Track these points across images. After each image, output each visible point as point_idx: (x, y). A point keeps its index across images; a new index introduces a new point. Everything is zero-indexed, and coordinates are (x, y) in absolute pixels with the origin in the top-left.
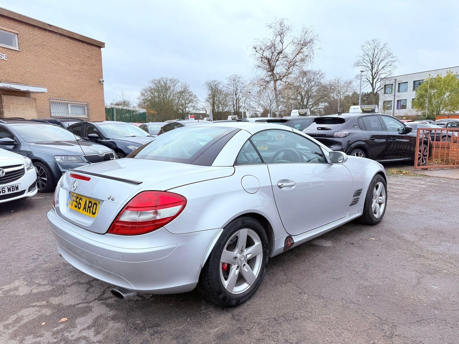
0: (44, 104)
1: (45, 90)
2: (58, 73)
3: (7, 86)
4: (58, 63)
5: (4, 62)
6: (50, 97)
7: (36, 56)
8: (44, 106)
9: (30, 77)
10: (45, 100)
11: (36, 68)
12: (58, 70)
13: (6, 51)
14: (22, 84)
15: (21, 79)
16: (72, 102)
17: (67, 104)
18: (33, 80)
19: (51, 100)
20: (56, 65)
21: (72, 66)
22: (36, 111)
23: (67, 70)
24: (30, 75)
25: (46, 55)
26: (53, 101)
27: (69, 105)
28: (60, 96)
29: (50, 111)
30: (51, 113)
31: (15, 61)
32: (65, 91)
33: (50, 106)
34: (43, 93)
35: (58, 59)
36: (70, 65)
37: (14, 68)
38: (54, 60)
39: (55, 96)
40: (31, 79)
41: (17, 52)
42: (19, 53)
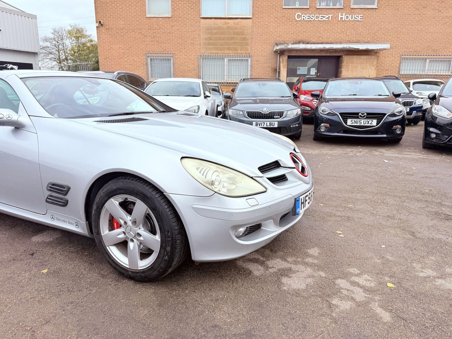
0: (393, 62)
1: (387, 46)
2: (421, 24)
3: (347, 47)
4: (423, 13)
5: (358, 23)
6: (402, 53)
7: (395, 9)
8: (393, 63)
9: (383, 34)
10: (395, 57)
11: (392, 23)
12: (421, 20)
13: (363, 11)
14: (362, 43)
15: (373, 37)
16: (431, 57)
17: (426, 59)
18: (386, 37)
19: (403, 57)
20: (419, 14)
21: (442, 12)
22: (375, 69)
23: (434, 18)
24: (383, 32)
25: (408, 5)
26: (405, 57)
27: (428, 61)
28: (416, 51)
29: (399, 68)
30: (399, 70)
31: (370, 20)
32: (424, 44)
33: (400, 63)
34: (385, 49)
35: (423, 7)
36: (440, 11)
37: (368, 27)
38: (418, 9)
39: (409, 51)
40: (383, 35)
41: (375, 10)
42: (375, 11)
